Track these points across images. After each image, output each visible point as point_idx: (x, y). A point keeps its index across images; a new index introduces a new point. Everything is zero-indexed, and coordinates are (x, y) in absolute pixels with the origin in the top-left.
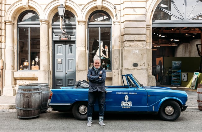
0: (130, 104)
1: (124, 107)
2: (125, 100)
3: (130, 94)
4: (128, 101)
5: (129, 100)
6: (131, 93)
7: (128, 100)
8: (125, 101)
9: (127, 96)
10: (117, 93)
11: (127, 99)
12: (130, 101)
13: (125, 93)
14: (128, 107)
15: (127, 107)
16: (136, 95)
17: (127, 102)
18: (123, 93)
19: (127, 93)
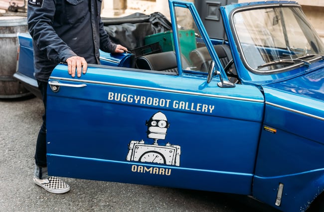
0: (171, 155)
1: (141, 169)
2: (151, 136)
3: (177, 111)
4: (161, 143)
5: (170, 139)
6: (183, 105)
7: (163, 137)
8: (151, 142)
9: (160, 116)
10: (111, 96)
11: (158, 131)
12: (172, 144)
13: (155, 102)
14: (162, 172)
15: (156, 171)
16: (207, 115)
17: (156, 147)
18: (143, 100)
19: (163, 103)
